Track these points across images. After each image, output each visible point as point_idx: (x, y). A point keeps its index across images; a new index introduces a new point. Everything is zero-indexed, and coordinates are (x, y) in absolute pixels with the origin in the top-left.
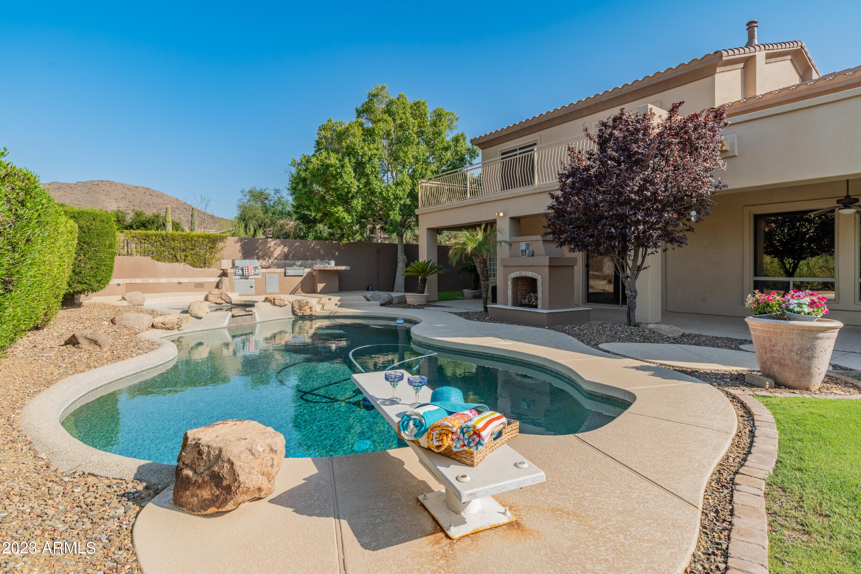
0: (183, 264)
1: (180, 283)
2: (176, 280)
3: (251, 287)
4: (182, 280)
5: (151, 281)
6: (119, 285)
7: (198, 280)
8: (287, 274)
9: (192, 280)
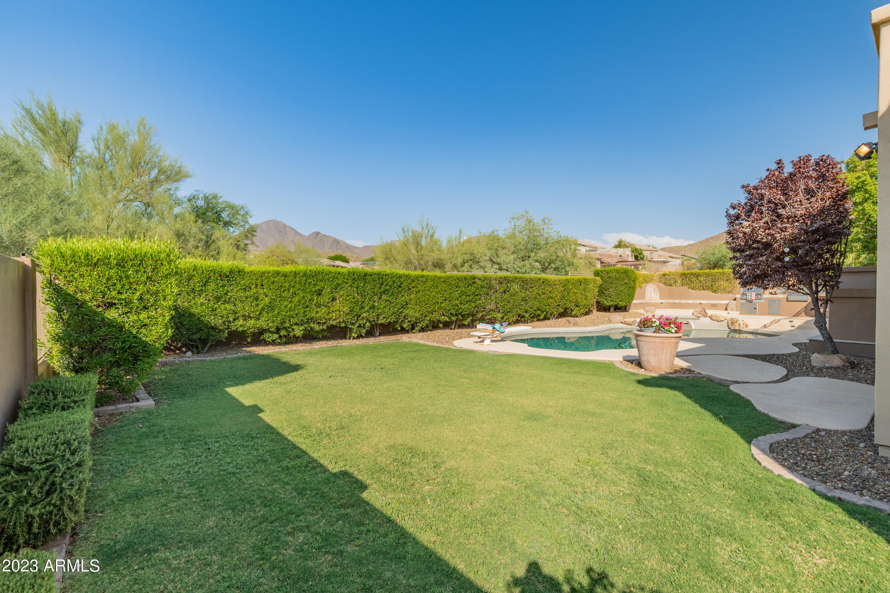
0: (707, 291)
1: (701, 304)
2: (698, 302)
3: (755, 309)
4: (702, 302)
5: (683, 301)
6: (662, 303)
7: (713, 302)
8: (789, 300)
9: (709, 302)
